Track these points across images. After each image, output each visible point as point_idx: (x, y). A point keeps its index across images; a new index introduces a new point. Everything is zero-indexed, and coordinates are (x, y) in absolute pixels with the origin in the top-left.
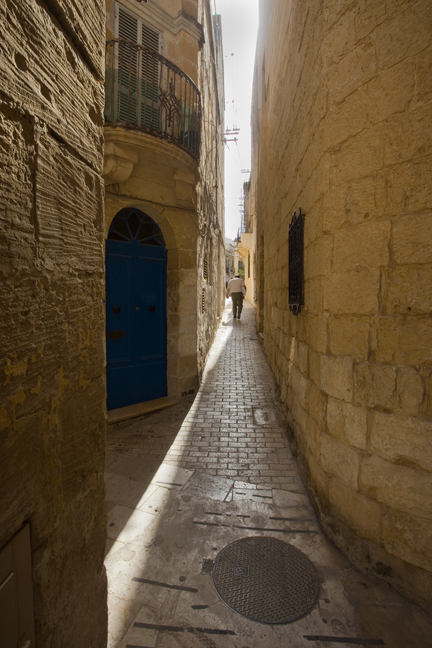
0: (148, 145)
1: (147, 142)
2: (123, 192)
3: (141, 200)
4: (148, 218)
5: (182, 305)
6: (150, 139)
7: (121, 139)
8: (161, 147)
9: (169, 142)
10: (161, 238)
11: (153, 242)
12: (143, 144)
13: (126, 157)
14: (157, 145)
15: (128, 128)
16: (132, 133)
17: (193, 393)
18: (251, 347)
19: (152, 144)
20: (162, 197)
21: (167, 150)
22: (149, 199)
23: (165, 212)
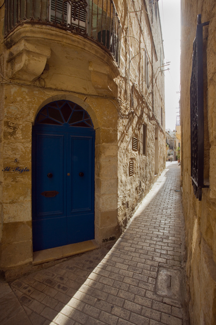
0: (53, 38)
1: (52, 35)
2: (49, 85)
3: (66, 91)
4: (78, 107)
5: (103, 172)
6: (55, 31)
7: (29, 34)
8: (67, 38)
9: (75, 34)
10: (90, 121)
11: (83, 124)
12: (49, 37)
13: (38, 51)
14: (62, 37)
15: (32, 23)
16: (37, 28)
17: (114, 239)
18: (174, 198)
19: (57, 36)
20: (85, 89)
21: (73, 41)
22: (72, 90)
23: (88, 100)
